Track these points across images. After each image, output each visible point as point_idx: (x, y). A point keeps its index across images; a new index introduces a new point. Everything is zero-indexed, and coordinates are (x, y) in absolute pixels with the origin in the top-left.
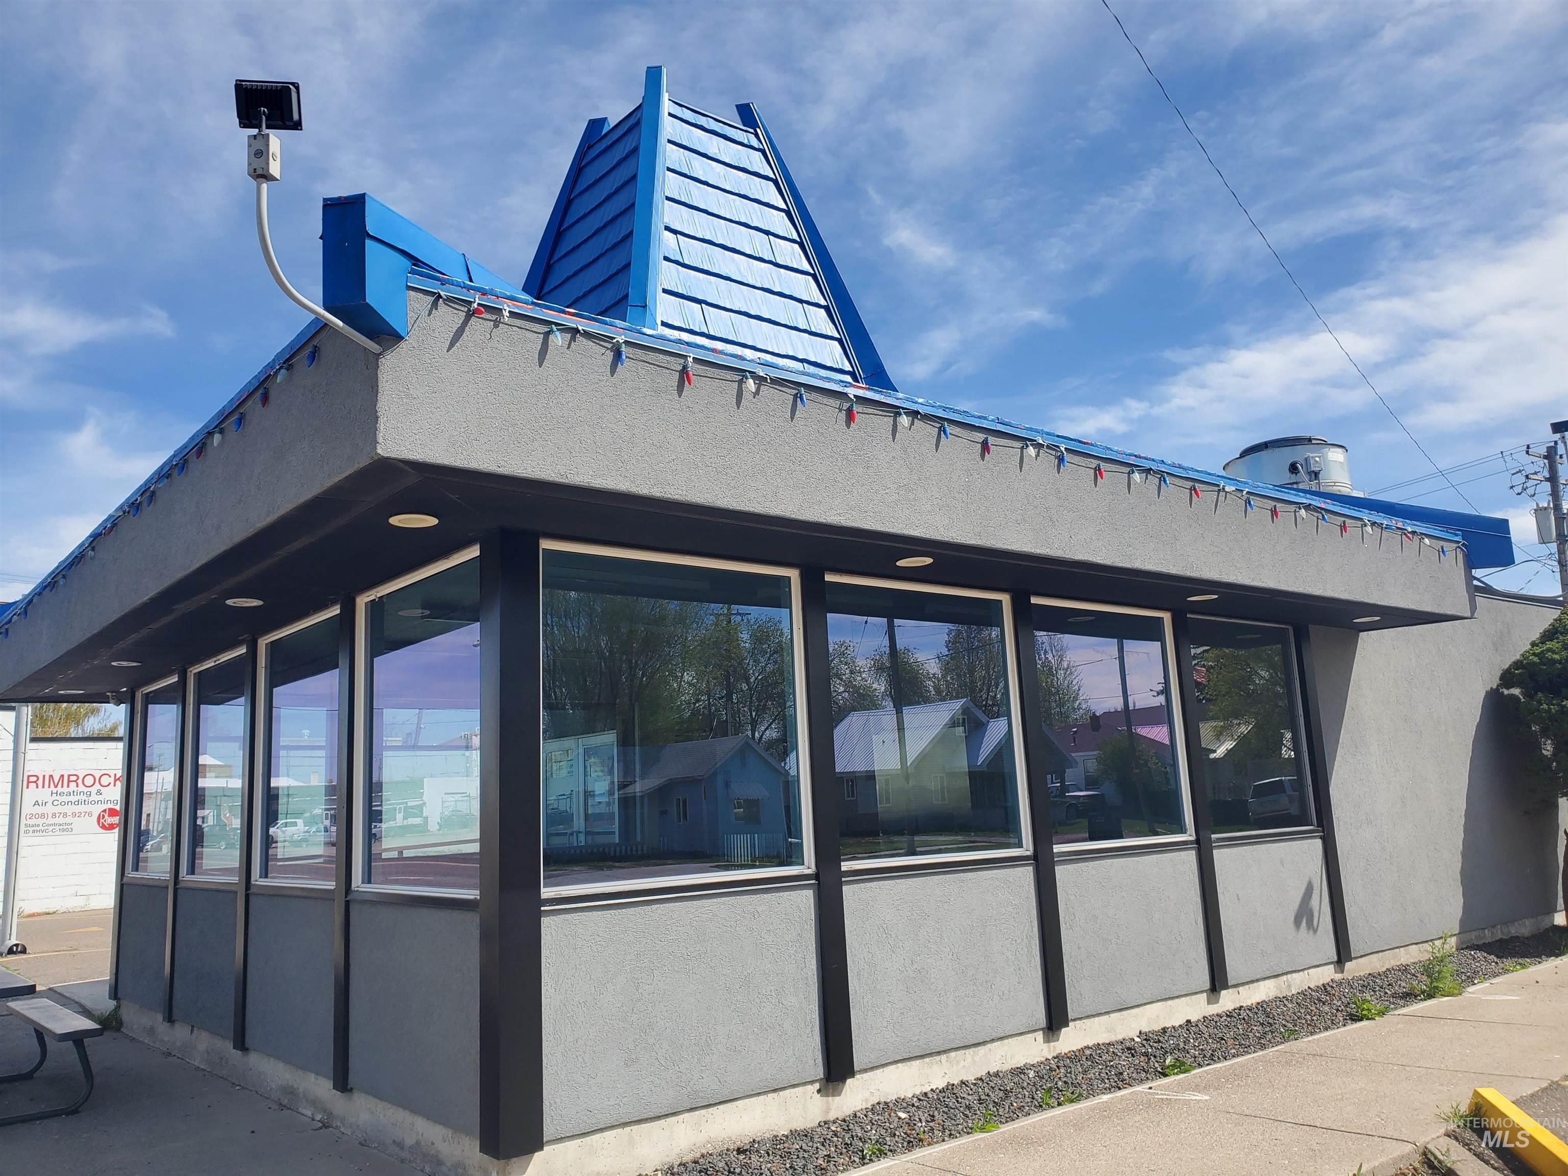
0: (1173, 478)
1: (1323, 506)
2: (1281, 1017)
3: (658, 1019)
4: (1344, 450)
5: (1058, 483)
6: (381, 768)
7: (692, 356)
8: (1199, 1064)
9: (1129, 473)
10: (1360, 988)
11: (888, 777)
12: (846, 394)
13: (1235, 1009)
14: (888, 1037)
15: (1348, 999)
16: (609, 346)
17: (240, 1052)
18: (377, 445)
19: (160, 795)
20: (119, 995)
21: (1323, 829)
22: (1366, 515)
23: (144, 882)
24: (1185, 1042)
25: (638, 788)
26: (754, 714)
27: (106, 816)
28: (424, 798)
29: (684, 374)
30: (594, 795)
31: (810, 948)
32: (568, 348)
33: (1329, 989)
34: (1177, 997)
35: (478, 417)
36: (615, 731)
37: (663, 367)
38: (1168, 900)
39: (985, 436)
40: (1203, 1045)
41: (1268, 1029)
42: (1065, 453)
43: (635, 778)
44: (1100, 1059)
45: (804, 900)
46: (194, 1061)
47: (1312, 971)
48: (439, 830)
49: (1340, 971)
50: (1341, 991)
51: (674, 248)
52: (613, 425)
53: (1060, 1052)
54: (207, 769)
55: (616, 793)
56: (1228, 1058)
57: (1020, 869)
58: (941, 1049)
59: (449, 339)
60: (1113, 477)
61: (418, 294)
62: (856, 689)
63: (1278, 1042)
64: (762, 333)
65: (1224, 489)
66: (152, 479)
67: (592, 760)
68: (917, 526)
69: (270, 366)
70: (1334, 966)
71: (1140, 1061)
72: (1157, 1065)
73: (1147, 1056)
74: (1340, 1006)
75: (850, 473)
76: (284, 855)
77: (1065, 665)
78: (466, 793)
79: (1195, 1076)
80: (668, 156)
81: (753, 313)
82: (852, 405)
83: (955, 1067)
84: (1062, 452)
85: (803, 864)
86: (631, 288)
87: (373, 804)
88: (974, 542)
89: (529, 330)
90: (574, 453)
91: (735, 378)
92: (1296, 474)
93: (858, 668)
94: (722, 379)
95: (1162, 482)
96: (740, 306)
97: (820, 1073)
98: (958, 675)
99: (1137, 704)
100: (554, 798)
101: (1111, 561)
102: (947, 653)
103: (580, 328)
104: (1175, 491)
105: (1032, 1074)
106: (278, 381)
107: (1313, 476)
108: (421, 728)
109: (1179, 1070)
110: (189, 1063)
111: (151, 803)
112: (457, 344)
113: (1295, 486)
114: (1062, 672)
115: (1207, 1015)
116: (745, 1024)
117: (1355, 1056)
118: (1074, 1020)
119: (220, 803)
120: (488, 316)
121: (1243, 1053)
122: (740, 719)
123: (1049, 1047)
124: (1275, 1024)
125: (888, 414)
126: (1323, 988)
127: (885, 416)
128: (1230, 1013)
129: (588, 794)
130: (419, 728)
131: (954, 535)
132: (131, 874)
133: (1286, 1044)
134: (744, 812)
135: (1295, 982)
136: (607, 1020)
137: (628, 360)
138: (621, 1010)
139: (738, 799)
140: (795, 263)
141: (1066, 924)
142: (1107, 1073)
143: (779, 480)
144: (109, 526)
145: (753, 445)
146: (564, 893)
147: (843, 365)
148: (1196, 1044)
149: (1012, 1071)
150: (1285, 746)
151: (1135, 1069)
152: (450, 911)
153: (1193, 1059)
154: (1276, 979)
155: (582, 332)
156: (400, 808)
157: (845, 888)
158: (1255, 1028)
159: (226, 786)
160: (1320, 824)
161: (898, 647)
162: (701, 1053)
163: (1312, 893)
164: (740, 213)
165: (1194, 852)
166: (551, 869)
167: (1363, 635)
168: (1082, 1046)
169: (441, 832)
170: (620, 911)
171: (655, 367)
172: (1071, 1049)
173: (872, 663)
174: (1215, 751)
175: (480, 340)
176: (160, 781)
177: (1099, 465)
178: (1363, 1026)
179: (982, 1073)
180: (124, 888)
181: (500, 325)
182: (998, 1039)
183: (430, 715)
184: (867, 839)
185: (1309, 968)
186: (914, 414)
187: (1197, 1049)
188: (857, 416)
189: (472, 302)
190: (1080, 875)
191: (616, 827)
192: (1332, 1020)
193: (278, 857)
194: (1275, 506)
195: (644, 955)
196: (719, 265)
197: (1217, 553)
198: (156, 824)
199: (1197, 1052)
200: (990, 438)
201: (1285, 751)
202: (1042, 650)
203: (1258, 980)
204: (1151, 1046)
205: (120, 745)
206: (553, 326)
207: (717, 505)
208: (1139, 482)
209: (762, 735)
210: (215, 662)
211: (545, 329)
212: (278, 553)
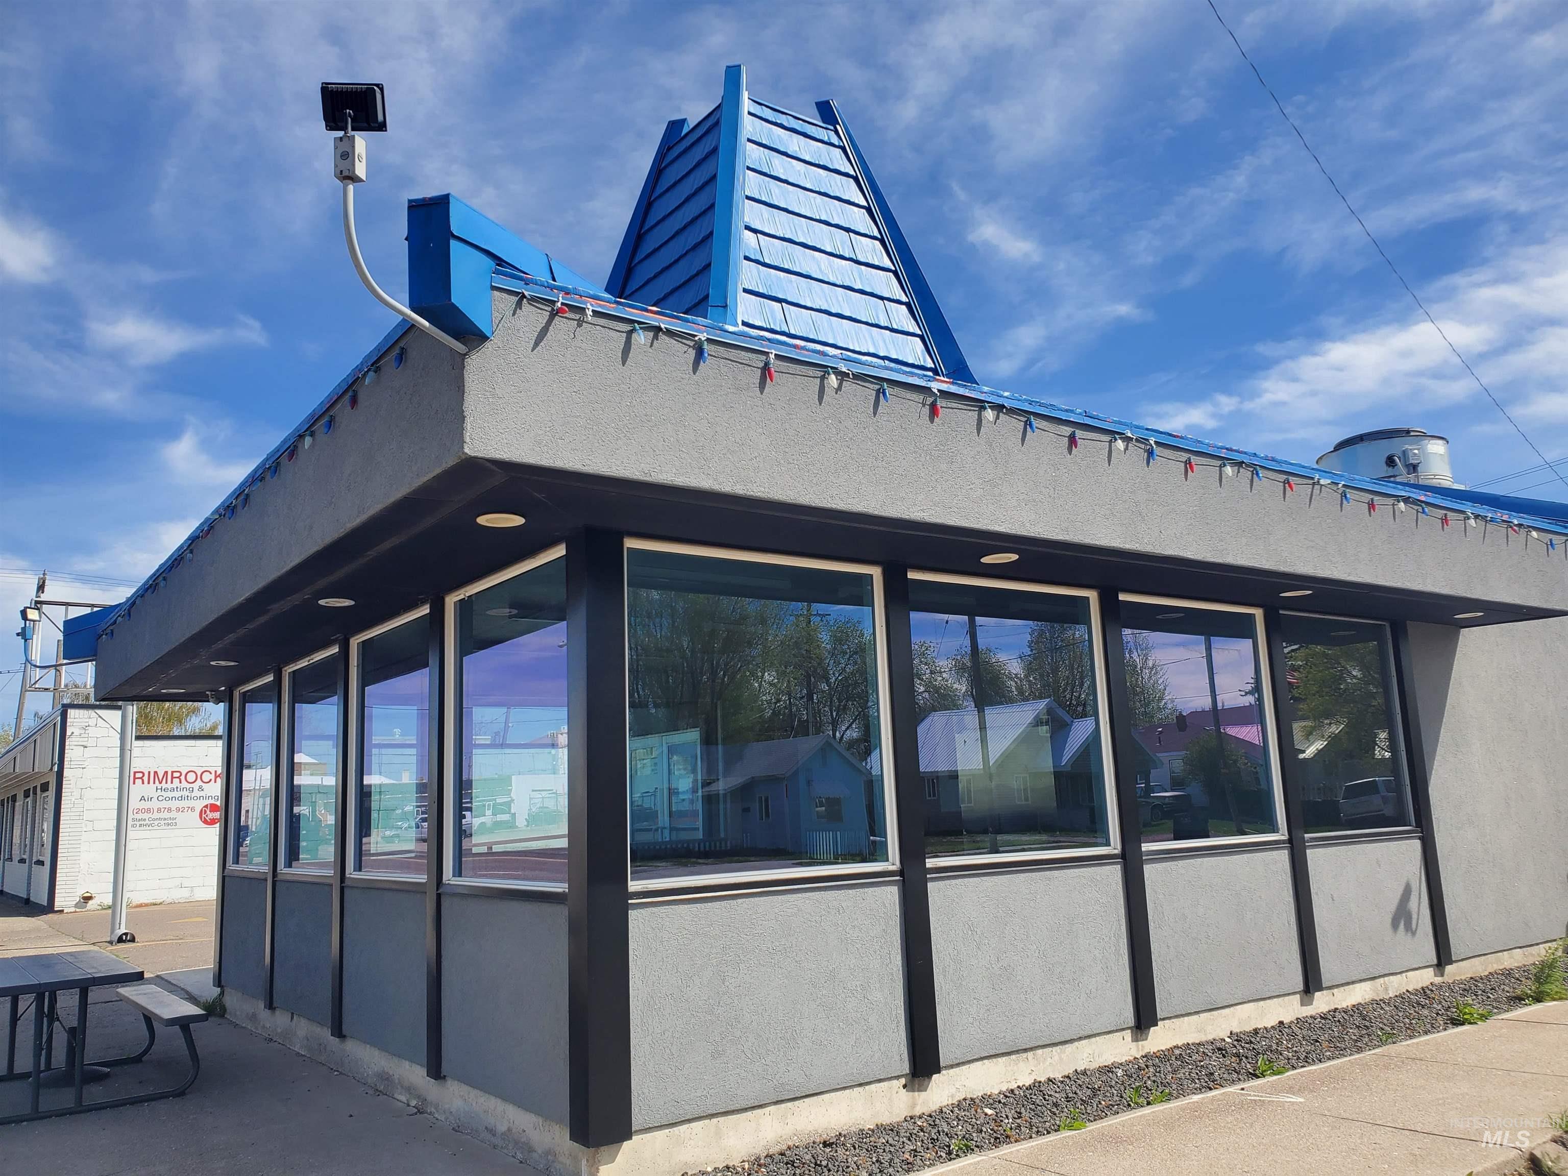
0: (1266, 472)
1: (1423, 498)
2: (1378, 1020)
3: (744, 1012)
4: (1445, 442)
5: (1147, 477)
6: (470, 766)
7: (774, 352)
8: (1293, 1066)
9: (1220, 467)
10: (1461, 991)
11: (971, 777)
12: (929, 389)
13: (1330, 1011)
14: (974, 1033)
15: (1449, 1003)
16: (692, 344)
17: (337, 1039)
18: (465, 444)
19: (257, 792)
20: (223, 983)
21: (1422, 830)
22: (1469, 509)
23: (244, 875)
24: (1277, 1043)
25: (721, 786)
26: (834, 714)
27: (208, 812)
28: (512, 795)
29: (766, 371)
30: (678, 793)
31: (895, 943)
32: (651, 346)
33: (1429, 992)
34: (1269, 998)
35: (563, 416)
36: (699, 729)
37: (745, 364)
38: (1259, 899)
39: (1072, 430)
40: (1296, 1047)
41: (1364, 1032)
42: (1155, 446)
43: (718, 776)
44: (1190, 1059)
45: (889, 896)
46: (295, 1047)
47: (1410, 974)
48: (527, 826)
49: (1440, 975)
50: (1441, 995)
51: (754, 247)
52: (696, 424)
53: (1148, 1051)
54: (303, 766)
55: (700, 791)
56: (1323, 1060)
57: (1108, 867)
58: (1028, 1046)
59: (533, 338)
60: (1204, 470)
61: (503, 294)
62: (937, 690)
63: (1375, 1045)
64: (843, 331)
65: (1318, 482)
66: (246, 482)
67: (675, 758)
68: (1002, 522)
69: (358, 369)
70: (1434, 970)
71: (1232, 1061)
72: (1249, 1066)
73: (1239, 1057)
74: (1440, 1010)
75: (933, 469)
76: (377, 850)
77: (1150, 664)
78: (552, 790)
79: (1289, 1078)
80: (748, 155)
81: (833, 311)
82: (936, 400)
83: (1041, 1064)
84: (1151, 446)
85: (887, 860)
86: (712, 288)
87: (464, 801)
88: (1061, 538)
89: (612, 329)
90: (657, 451)
91: (817, 374)
92: (1393, 467)
93: (938, 669)
94: (804, 376)
95: (1255, 476)
96: (821, 304)
97: (906, 1068)
98: (1041, 676)
99: (1225, 704)
100: (639, 795)
101: (1203, 556)
102: (1030, 653)
103: (663, 326)
104: (1268, 484)
105: (1120, 1073)
106: (366, 383)
107: (1412, 468)
108: (509, 727)
109: (1272, 1071)
110: (289, 1048)
111: (249, 799)
112: (542, 344)
113: (1392, 479)
114: (1147, 671)
115: (1300, 1016)
116: (831, 1019)
117: (1457, 1061)
118: (1164, 1019)
119: (316, 799)
120: (572, 315)
121: (1339, 1056)
122: (820, 719)
123: (1138, 1047)
124: (1372, 1027)
125: (972, 408)
126: (1422, 992)
127: (970, 410)
128: (1324, 1014)
129: (672, 792)
130: (506, 727)
131: (1040, 530)
132: (231, 867)
133: (1384, 1047)
134: (826, 810)
135: (1393, 984)
136: (694, 1013)
137: (710, 357)
138: (707, 1003)
139: (820, 797)
140: (876, 260)
141: (1154, 923)
142: (1197, 1074)
143: (861, 477)
144: (205, 529)
145: (835, 442)
146: (650, 886)
147: (925, 361)
148: (1290, 1046)
149: (1100, 1070)
150: (1379, 747)
151: (1226, 1070)
152: (539, 904)
153: (1286, 1061)
154: (1372, 982)
155: (665, 330)
156: (489, 805)
157: (930, 885)
158: (1351, 1031)
159: (320, 783)
160: (1419, 824)
161: (979, 647)
162: (787, 1046)
163: (1410, 895)
164: (820, 210)
165: (1286, 852)
166: (636, 864)
167: (1464, 631)
168: (1171, 1046)
169: (529, 828)
170: (706, 904)
171: (738, 364)
172: (1160, 1049)
173: (954, 663)
174: (1304, 752)
175: (564, 339)
176: (258, 778)
177: (1189, 459)
178: (1465, 1030)
179: (1069, 1071)
180: (225, 880)
181: (584, 324)
182: (1085, 1037)
183: (517, 713)
184: (949, 838)
185: (1407, 971)
186: (999, 408)
187: (1290, 1051)
188: (941, 410)
189: (555, 301)
190: (1169, 873)
191: (700, 823)
192: (1433, 1024)
193: (372, 852)
194: (1372, 499)
195: (730, 949)
196: (800, 264)
197: (1312, 547)
198: (254, 820)
199: (1290, 1054)
200: (1077, 432)
201: (1379, 751)
202: (1127, 649)
203: (1353, 983)
204: (1243, 1047)
205: (220, 743)
206: (636, 324)
207: (800, 502)
208: (1231, 475)
209: (843, 735)
210: (309, 661)
211: (628, 328)
212: (369, 553)
